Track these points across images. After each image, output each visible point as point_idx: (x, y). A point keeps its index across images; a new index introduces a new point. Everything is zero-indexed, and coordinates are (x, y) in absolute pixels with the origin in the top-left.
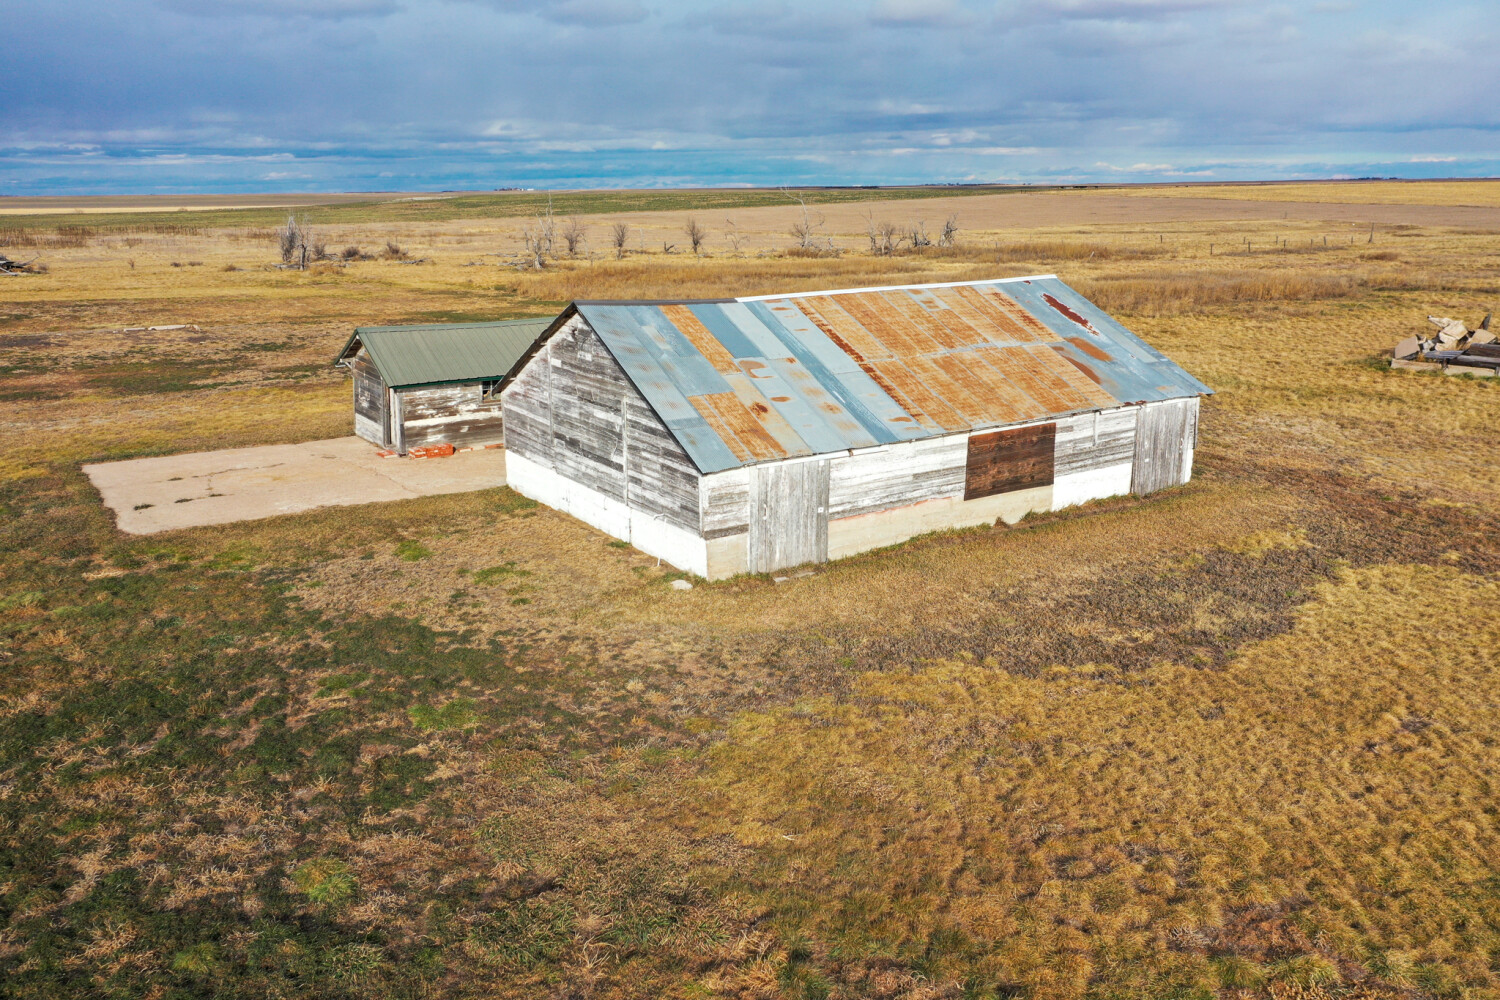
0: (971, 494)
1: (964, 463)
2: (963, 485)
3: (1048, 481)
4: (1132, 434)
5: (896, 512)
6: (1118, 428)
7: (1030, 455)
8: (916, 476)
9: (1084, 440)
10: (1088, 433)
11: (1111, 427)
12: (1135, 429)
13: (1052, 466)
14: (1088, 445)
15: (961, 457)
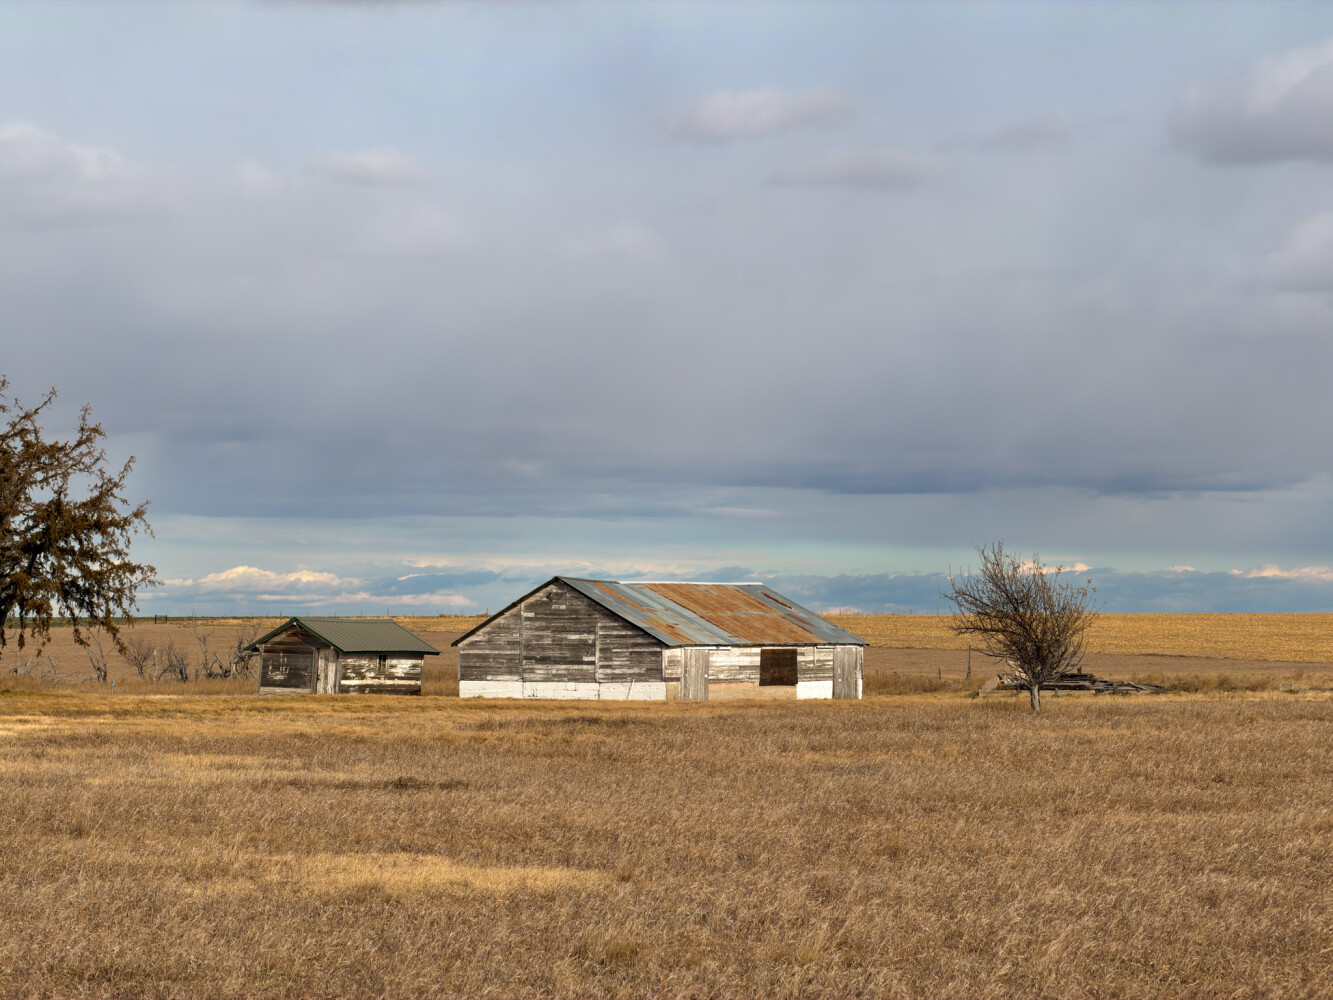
0: (763, 683)
1: (758, 664)
2: (759, 676)
3: (793, 682)
4: (831, 663)
5: (733, 685)
6: (825, 658)
7: (786, 665)
8: (741, 667)
9: (810, 662)
10: (811, 658)
11: (822, 657)
12: (833, 660)
13: (796, 674)
14: (812, 665)
15: (757, 660)
